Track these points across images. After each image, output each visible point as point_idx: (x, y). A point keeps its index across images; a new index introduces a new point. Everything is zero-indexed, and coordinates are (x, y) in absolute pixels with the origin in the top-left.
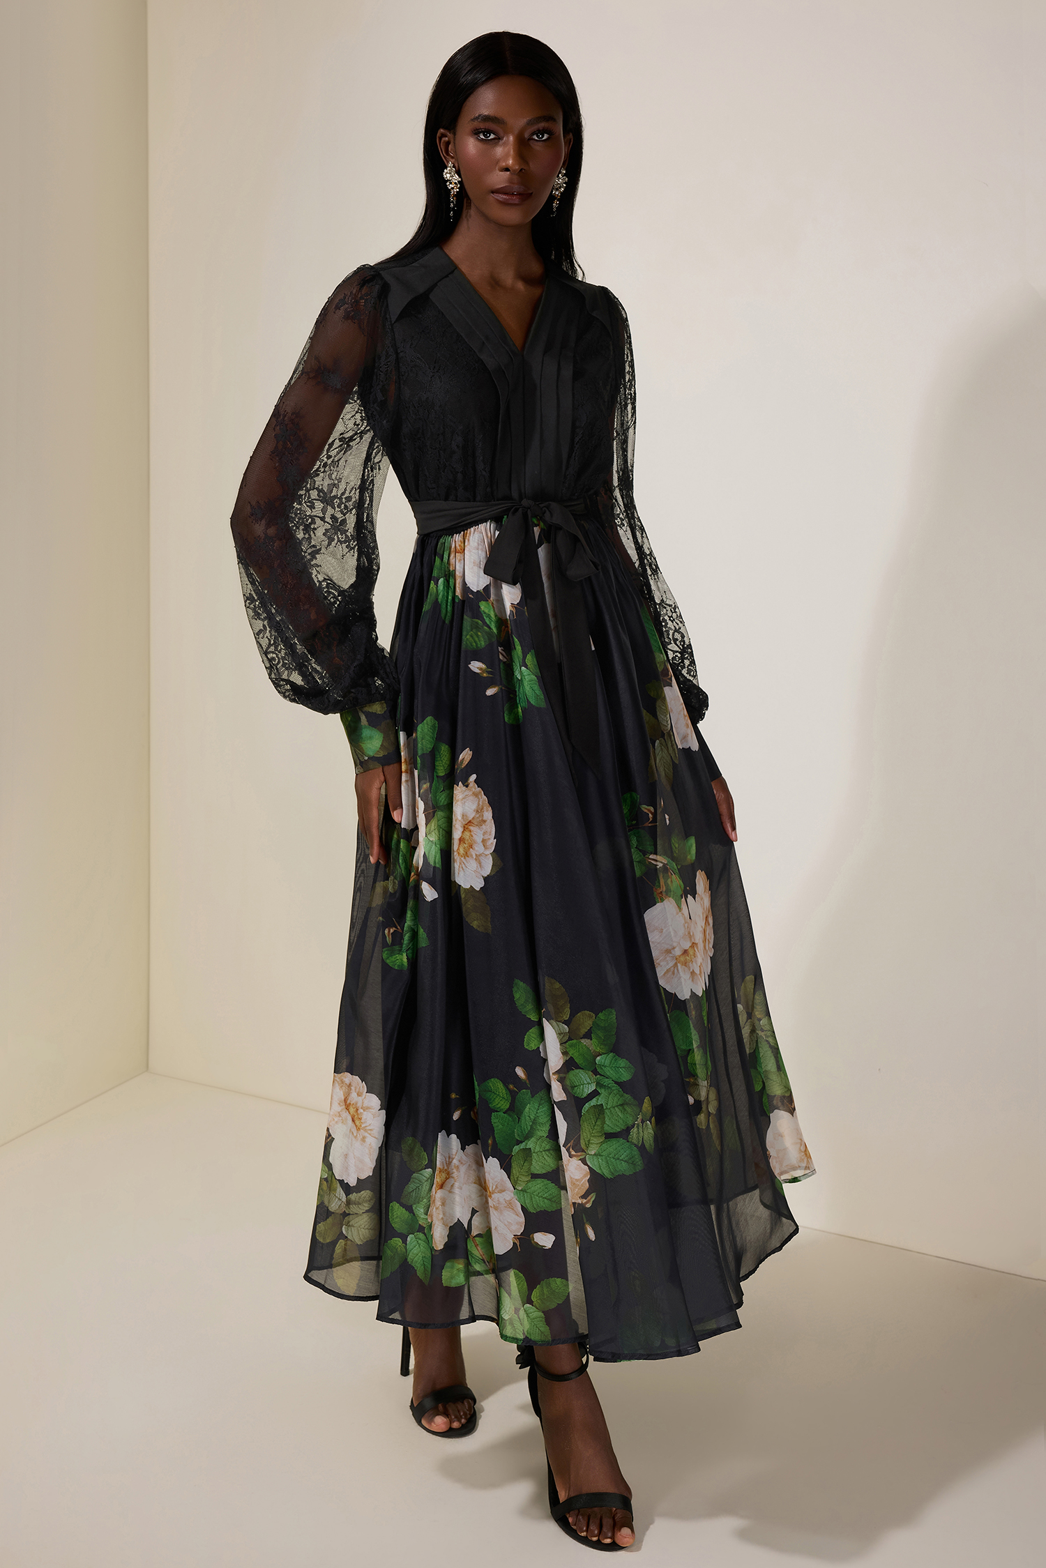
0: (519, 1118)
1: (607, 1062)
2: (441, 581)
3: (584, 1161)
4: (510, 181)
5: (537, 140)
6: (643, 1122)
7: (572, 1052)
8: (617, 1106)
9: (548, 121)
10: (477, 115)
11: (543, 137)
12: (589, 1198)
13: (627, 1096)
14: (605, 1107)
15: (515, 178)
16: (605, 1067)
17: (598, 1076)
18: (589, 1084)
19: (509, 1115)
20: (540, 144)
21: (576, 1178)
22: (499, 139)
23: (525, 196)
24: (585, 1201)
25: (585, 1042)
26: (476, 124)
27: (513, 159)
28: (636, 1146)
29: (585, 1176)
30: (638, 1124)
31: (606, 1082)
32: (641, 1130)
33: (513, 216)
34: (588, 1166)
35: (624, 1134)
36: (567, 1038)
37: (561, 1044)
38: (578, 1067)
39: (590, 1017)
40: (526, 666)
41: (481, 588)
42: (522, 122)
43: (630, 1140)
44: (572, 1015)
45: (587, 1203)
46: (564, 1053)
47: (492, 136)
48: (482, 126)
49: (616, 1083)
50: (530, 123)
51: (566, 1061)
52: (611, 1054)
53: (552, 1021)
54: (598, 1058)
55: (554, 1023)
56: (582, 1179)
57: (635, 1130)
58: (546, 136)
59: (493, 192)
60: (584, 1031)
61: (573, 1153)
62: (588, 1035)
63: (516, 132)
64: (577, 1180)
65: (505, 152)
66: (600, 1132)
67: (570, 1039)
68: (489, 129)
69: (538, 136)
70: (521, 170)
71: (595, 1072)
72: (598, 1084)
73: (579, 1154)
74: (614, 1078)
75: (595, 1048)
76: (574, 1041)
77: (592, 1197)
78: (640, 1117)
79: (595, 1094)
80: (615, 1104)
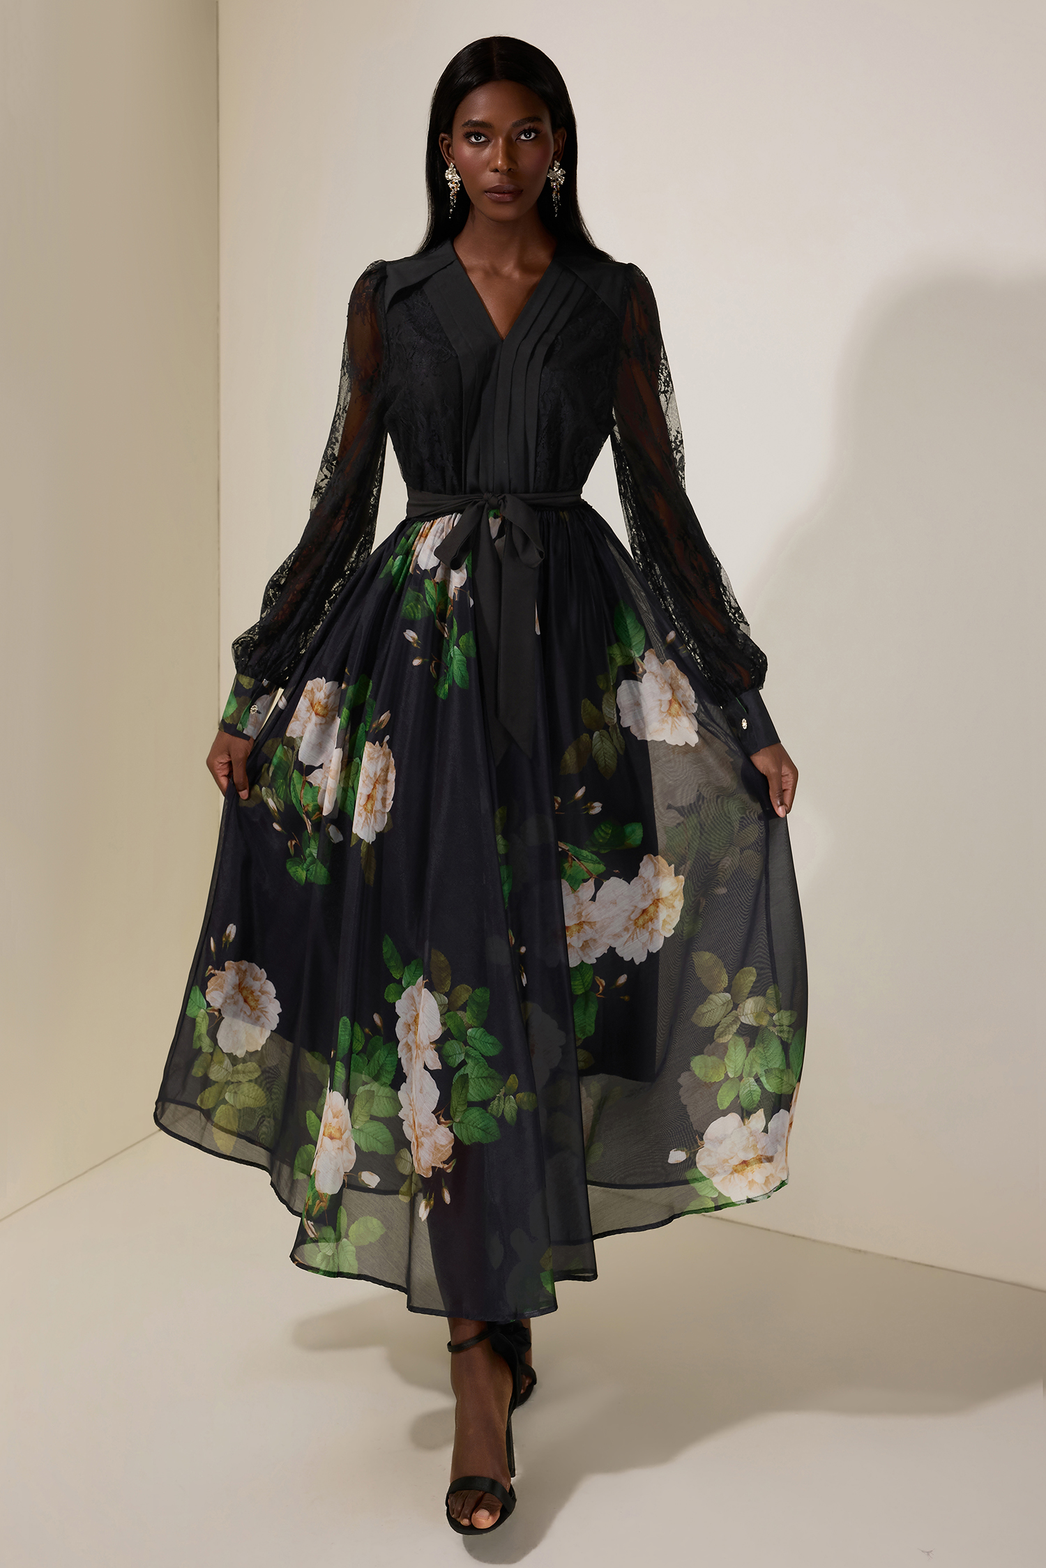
0: (369, 1061)
1: (478, 1035)
2: (400, 558)
3: (451, 1129)
4: (501, 180)
5: (524, 140)
6: (505, 1095)
7: (450, 1024)
8: (481, 1078)
9: (532, 121)
10: (467, 121)
11: (530, 136)
12: (450, 1164)
13: (491, 1070)
14: (469, 1077)
15: (505, 178)
16: (475, 1039)
17: (468, 1047)
18: (460, 1054)
19: (360, 1056)
20: (528, 143)
21: (443, 1144)
22: (489, 141)
23: (517, 193)
24: (446, 1166)
25: (460, 1013)
26: (467, 129)
27: (502, 161)
28: (494, 1117)
29: (450, 1143)
30: (499, 1097)
31: (473, 1053)
32: (502, 1102)
33: (507, 212)
34: (454, 1133)
35: (484, 1104)
36: (446, 1009)
37: (441, 1015)
38: (453, 1038)
39: (467, 990)
40: (458, 646)
41: (429, 568)
42: (508, 125)
43: (489, 1111)
44: (453, 987)
45: (448, 1168)
46: (443, 1024)
47: (483, 139)
48: (472, 130)
49: (483, 1056)
50: (516, 125)
51: (445, 1031)
52: (482, 1029)
53: (435, 993)
54: (470, 1030)
55: (437, 994)
56: (447, 1145)
57: (496, 1102)
58: (533, 135)
59: (486, 192)
60: (461, 1003)
61: (443, 1120)
62: (463, 1008)
63: (504, 135)
64: (442, 1146)
65: (494, 154)
66: (464, 1100)
67: (449, 1011)
68: (480, 132)
69: (526, 136)
70: (510, 170)
71: (466, 1043)
72: (467, 1055)
73: (448, 1121)
74: (481, 1052)
75: (467, 1020)
76: (452, 1013)
77: (453, 1163)
78: (503, 1091)
79: (463, 1063)
80: (479, 1075)
